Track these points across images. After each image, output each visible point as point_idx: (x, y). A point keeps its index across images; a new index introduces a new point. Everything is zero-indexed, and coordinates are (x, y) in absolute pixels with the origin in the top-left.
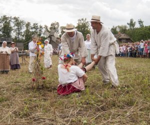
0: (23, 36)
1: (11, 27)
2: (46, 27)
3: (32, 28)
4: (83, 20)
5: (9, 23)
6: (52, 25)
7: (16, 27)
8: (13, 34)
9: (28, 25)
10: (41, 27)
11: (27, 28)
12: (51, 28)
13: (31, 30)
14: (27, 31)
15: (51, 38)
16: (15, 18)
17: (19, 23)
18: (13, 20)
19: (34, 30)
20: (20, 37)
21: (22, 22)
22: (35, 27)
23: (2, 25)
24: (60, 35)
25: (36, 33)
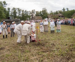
0: (21, 15)
1: (16, 12)
2: (30, 12)
3: (24, 12)
4: (44, 8)
5: (16, 10)
6: (32, 11)
7: (18, 12)
8: (17, 15)
9: (23, 11)
10: (28, 12)
11: (23, 12)
12: (32, 12)
13: (24, 13)
14: (23, 13)
15: (32, 16)
16: (18, 8)
17: (19, 10)
18: (17, 9)
19: (25, 13)
20: (20, 16)
21: (21, 10)
22: (26, 12)
23: (13, 11)
24: (35, 15)
25: (26, 14)
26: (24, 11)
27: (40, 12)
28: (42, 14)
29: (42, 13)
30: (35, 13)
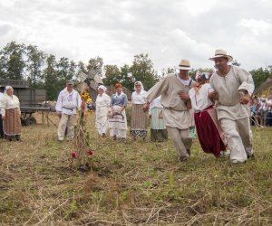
0: (42, 77)
1: (22, 62)
2: (81, 65)
3: (58, 66)
4: (142, 56)
5: (19, 55)
6: (90, 62)
7: (31, 63)
8: (26, 74)
9: (51, 59)
10: (73, 64)
11: (49, 64)
12: (89, 67)
13: (55, 68)
14: (50, 69)
15: (89, 84)
16: (30, 48)
17: (36, 56)
18: (26, 51)
19: (60, 69)
20: (38, 79)
21: (41, 54)
22: (63, 63)
23: (8, 57)
24: (103, 80)
25: (65, 73)
26: (58, 60)
27: (125, 70)
28: (130, 78)
29: (130, 75)
30: (104, 73)
